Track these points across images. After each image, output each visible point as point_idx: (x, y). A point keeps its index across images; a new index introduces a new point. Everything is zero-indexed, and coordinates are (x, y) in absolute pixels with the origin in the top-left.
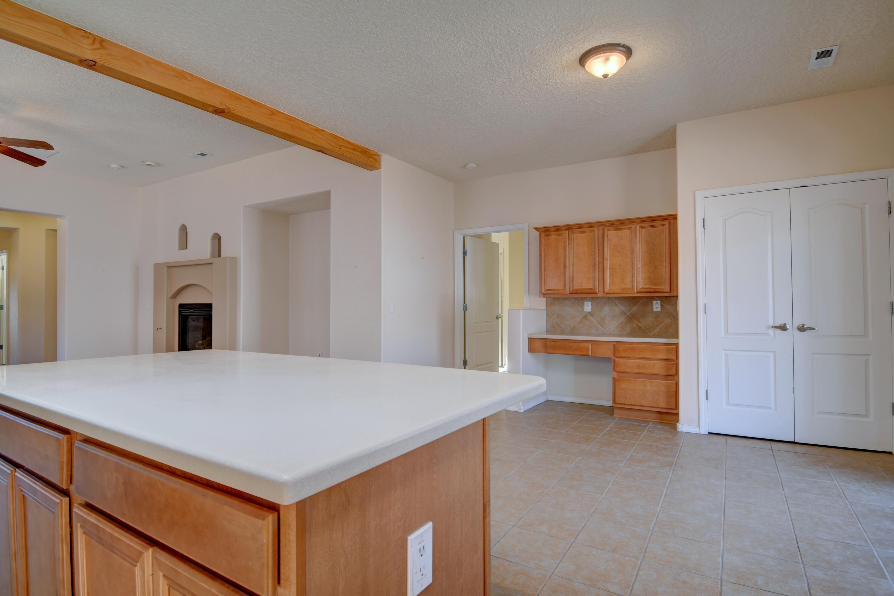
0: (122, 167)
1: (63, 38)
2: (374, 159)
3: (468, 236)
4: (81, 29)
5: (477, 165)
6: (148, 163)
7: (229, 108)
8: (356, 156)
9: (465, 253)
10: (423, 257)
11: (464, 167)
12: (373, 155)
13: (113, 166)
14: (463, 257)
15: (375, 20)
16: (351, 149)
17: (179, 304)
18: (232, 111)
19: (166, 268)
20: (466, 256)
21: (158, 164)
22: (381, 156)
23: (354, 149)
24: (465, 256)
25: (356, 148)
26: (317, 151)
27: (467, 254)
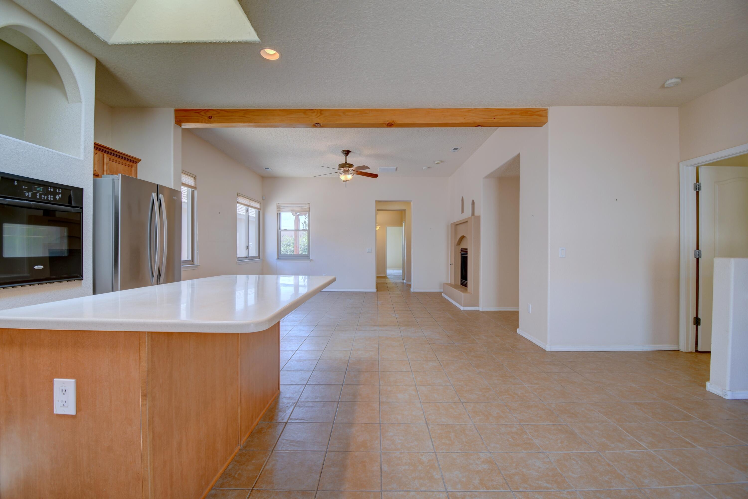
0: (429, 167)
1: (304, 117)
2: (538, 115)
3: (702, 167)
4: (311, 109)
5: (681, 79)
6: (436, 162)
7: (394, 121)
8: (515, 119)
9: (697, 188)
10: (616, 199)
11: (663, 87)
12: (537, 112)
13: (424, 168)
14: (695, 192)
15: (396, 18)
16: (508, 115)
17: (461, 249)
18: (396, 122)
19: (454, 226)
20: (700, 192)
21: (442, 162)
22: (548, 110)
23: (512, 114)
24: (698, 191)
25: (512, 112)
26: (475, 127)
27: (701, 188)
